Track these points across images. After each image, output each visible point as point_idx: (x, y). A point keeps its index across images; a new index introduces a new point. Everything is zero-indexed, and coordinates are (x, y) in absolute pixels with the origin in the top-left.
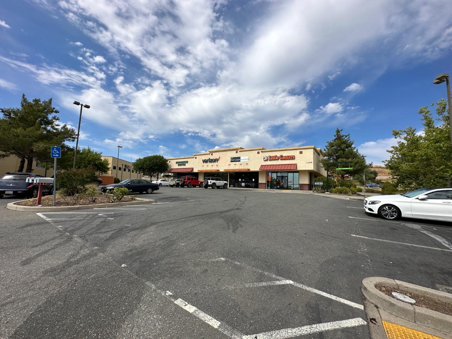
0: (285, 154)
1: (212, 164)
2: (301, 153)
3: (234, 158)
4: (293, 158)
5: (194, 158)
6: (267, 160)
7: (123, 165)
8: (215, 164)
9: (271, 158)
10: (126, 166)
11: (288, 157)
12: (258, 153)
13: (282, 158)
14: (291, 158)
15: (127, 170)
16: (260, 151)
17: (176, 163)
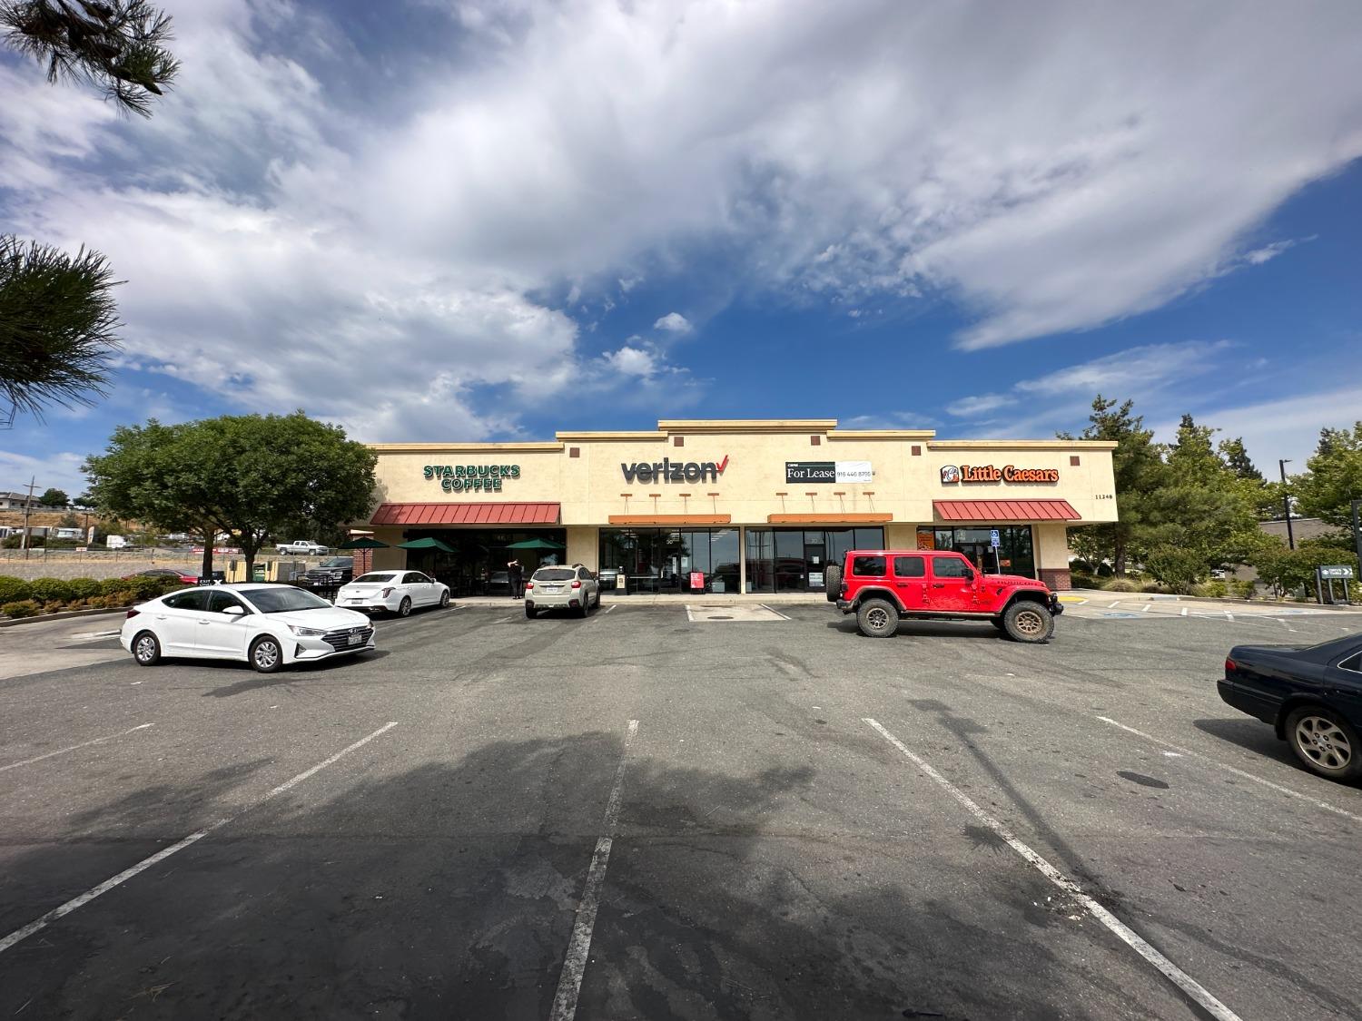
0: (1023, 462)
1: (685, 486)
2: (1075, 461)
3: (802, 466)
4: (1049, 478)
6: (954, 483)
8: (700, 488)
9: (971, 476)
11: (1036, 472)
12: (916, 451)
13: (1011, 476)
14: (1047, 479)
16: (923, 445)
17: (429, 473)
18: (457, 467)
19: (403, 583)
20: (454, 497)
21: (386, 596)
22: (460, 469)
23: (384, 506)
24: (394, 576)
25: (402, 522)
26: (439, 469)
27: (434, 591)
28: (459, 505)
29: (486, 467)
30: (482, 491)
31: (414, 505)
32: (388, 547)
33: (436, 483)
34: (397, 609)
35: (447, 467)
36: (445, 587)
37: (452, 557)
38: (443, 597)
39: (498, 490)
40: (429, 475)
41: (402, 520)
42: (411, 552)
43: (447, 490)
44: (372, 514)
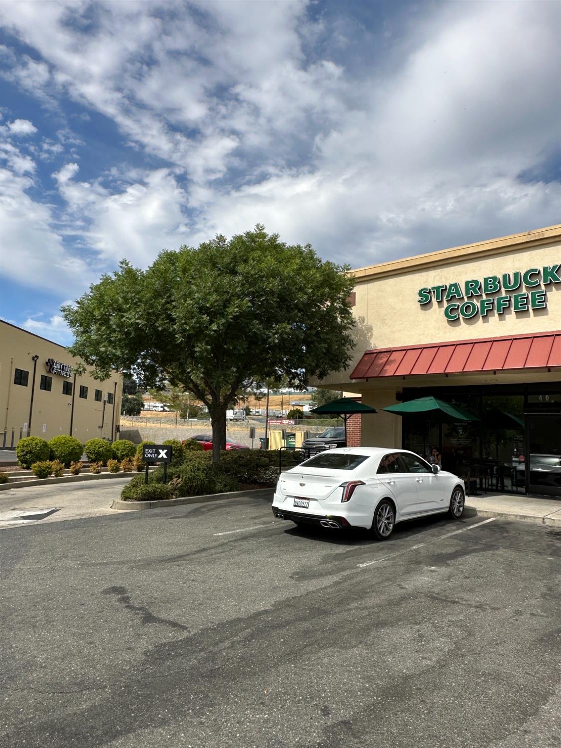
7: (35, 358)
10: (50, 363)
15: (57, 385)
17: (426, 299)
18: (467, 283)
19: (379, 472)
20: (466, 332)
21: (347, 497)
22: (472, 286)
23: (368, 353)
24: (366, 457)
25: (390, 373)
26: (441, 291)
27: (439, 487)
28: (474, 343)
29: (516, 275)
30: (511, 316)
31: (407, 350)
32: (374, 412)
33: (437, 312)
34: (367, 523)
35: (451, 286)
36: (456, 480)
37: (465, 429)
38: (453, 498)
39: (540, 309)
40: (425, 304)
41: (390, 371)
42: (408, 418)
43: (453, 321)
44: (352, 364)
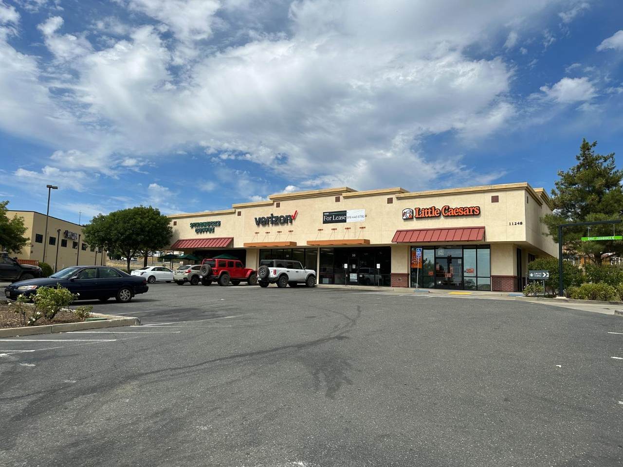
0: (455, 203)
1: (279, 228)
2: (495, 199)
3: (331, 214)
4: (474, 212)
5: (234, 213)
6: (411, 218)
7: (59, 231)
8: (286, 228)
9: (422, 214)
10: (66, 233)
11: (464, 209)
12: (390, 201)
13: (448, 212)
14: (471, 213)
15: (70, 244)
16: (393, 196)
20: (199, 236)
22: (201, 224)
23: (178, 240)
26: (195, 224)
28: (200, 240)
30: (208, 233)
31: (187, 240)
35: (197, 223)
39: (213, 232)
40: (192, 227)
43: (197, 233)
44: (172, 244)
